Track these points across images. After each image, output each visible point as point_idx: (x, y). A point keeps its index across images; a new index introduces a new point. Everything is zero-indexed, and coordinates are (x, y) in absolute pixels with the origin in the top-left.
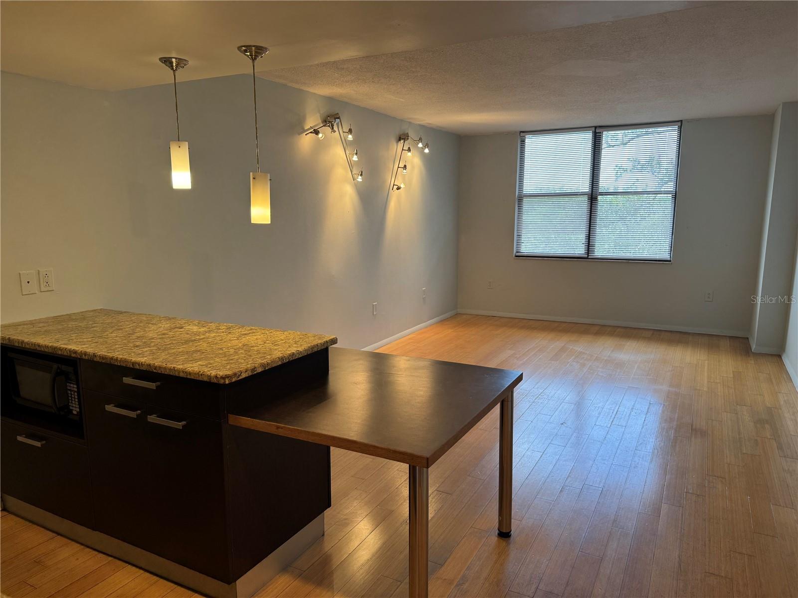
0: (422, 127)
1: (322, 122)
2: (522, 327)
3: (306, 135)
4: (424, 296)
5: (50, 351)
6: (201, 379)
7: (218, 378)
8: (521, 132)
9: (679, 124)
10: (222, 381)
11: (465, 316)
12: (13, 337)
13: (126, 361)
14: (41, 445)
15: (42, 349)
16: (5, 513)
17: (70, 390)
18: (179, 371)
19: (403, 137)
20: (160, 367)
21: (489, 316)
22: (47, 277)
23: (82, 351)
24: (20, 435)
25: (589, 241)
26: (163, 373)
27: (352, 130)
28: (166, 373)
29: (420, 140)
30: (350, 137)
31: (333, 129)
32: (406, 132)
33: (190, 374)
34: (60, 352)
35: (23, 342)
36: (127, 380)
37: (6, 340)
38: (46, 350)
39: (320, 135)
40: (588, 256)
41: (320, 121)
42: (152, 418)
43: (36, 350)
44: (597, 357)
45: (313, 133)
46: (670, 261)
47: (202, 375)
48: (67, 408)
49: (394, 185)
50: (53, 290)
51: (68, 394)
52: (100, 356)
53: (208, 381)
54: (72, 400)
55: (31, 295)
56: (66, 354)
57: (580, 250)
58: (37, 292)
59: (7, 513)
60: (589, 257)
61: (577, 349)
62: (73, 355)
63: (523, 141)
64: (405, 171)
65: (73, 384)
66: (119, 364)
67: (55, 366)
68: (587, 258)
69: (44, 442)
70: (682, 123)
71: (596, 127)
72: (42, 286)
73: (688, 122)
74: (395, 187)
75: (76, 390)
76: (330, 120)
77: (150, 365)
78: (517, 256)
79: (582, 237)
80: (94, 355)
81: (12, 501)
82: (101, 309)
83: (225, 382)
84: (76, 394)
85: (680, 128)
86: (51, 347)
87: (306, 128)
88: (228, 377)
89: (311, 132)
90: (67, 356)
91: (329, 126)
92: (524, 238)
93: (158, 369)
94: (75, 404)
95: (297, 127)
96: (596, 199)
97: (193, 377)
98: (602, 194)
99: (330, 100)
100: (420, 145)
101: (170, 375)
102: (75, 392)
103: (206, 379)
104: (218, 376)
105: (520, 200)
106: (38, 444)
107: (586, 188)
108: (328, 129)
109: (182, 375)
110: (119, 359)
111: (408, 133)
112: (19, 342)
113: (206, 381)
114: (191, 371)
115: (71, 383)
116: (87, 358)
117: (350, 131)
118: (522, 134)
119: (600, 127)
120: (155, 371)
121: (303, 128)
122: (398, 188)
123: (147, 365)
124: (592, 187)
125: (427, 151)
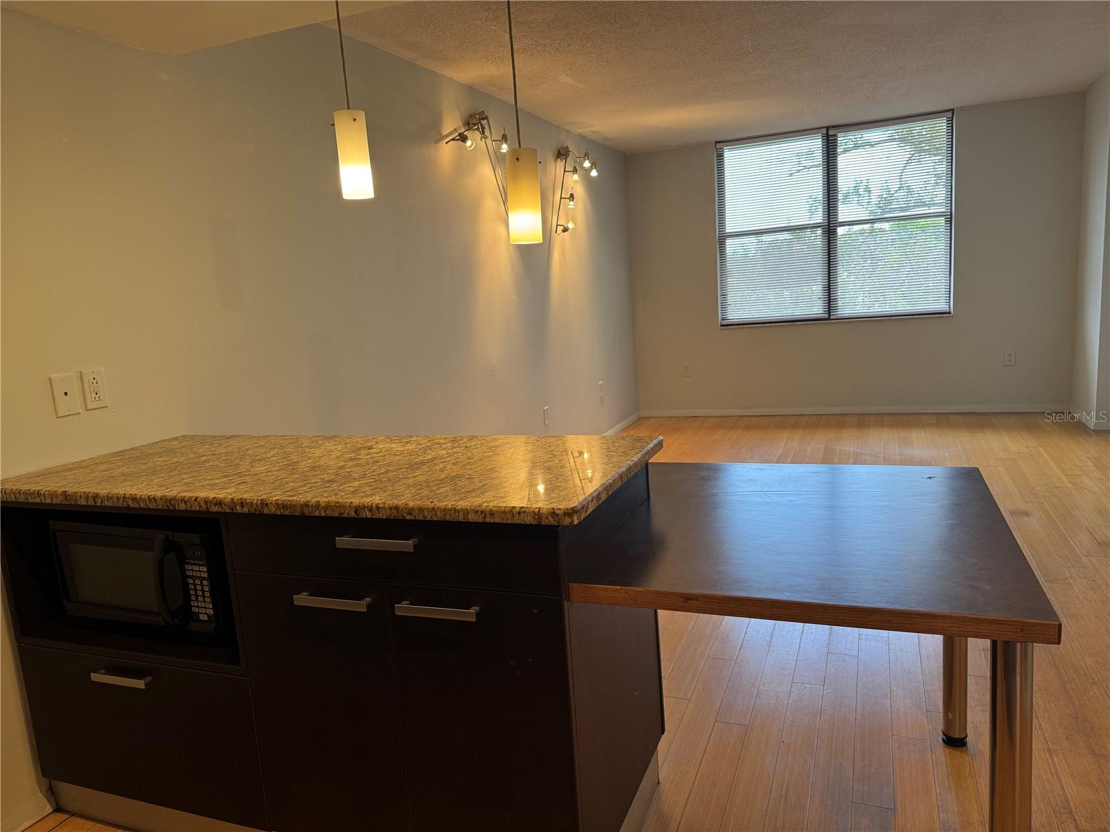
0: (583, 137)
1: (464, 125)
2: (747, 428)
3: (446, 143)
4: (602, 394)
5: (160, 507)
6: (518, 522)
7: (557, 515)
8: (717, 142)
9: (950, 114)
10: (567, 521)
11: (653, 421)
12: (71, 489)
13: (339, 506)
14: (146, 685)
15: (142, 505)
16: (62, 817)
17: (190, 577)
18: (466, 512)
19: (562, 154)
20: (421, 509)
21: (689, 417)
22: (95, 383)
23: (232, 499)
24: (95, 672)
25: (829, 295)
26: (429, 518)
27: (508, 137)
28: (435, 519)
29: (586, 156)
30: (505, 148)
31: (483, 134)
32: (565, 146)
33: (492, 513)
34: (183, 507)
35: (96, 496)
36: (344, 542)
37: (57, 496)
38: (151, 506)
39: (469, 143)
40: (829, 315)
41: (461, 124)
42: (404, 608)
43: (129, 507)
44: (884, 457)
45: (459, 139)
46: (949, 313)
47: (519, 513)
48: (186, 611)
49: (557, 225)
50: (107, 407)
51: (187, 584)
52: (277, 504)
53: (534, 522)
54: (197, 596)
55: (71, 418)
56: (197, 508)
57: (817, 309)
58: (81, 411)
59: (67, 816)
60: (832, 317)
61: (847, 449)
62: (215, 509)
63: (720, 156)
64: (572, 203)
65: (199, 565)
66: (323, 514)
67: (159, 537)
68: (829, 319)
69: (150, 678)
70: (953, 113)
71: (828, 128)
72: (89, 401)
73: (963, 110)
74: (560, 229)
75: (206, 575)
76: (474, 121)
77: (397, 508)
78: (722, 326)
79: (818, 288)
80: (264, 504)
81: (71, 792)
82: (184, 436)
83: (573, 521)
84: (205, 583)
85: (950, 120)
86: (161, 499)
87: (444, 133)
88: (576, 512)
89: (453, 139)
90: (199, 511)
91: (478, 129)
92: (730, 298)
93: (415, 513)
94: (205, 602)
95: (432, 132)
96: (835, 232)
97: (498, 520)
98: (843, 224)
99: (471, 90)
100: (587, 164)
101: (445, 522)
102: (204, 579)
103: (529, 520)
104: (558, 512)
105: (722, 243)
106: (140, 684)
107: (819, 217)
108: (477, 135)
109: (472, 518)
110: (323, 505)
111: (567, 147)
112: (87, 497)
113: (531, 525)
114: (495, 509)
115: (192, 564)
116: (246, 510)
117: (505, 138)
118: (719, 146)
119: (834, 127)
120: (408, 517)
121: (440, 133)
122: (565, 230)
123: (391, 508)
124: (829, 216)
125: (594, 173)
